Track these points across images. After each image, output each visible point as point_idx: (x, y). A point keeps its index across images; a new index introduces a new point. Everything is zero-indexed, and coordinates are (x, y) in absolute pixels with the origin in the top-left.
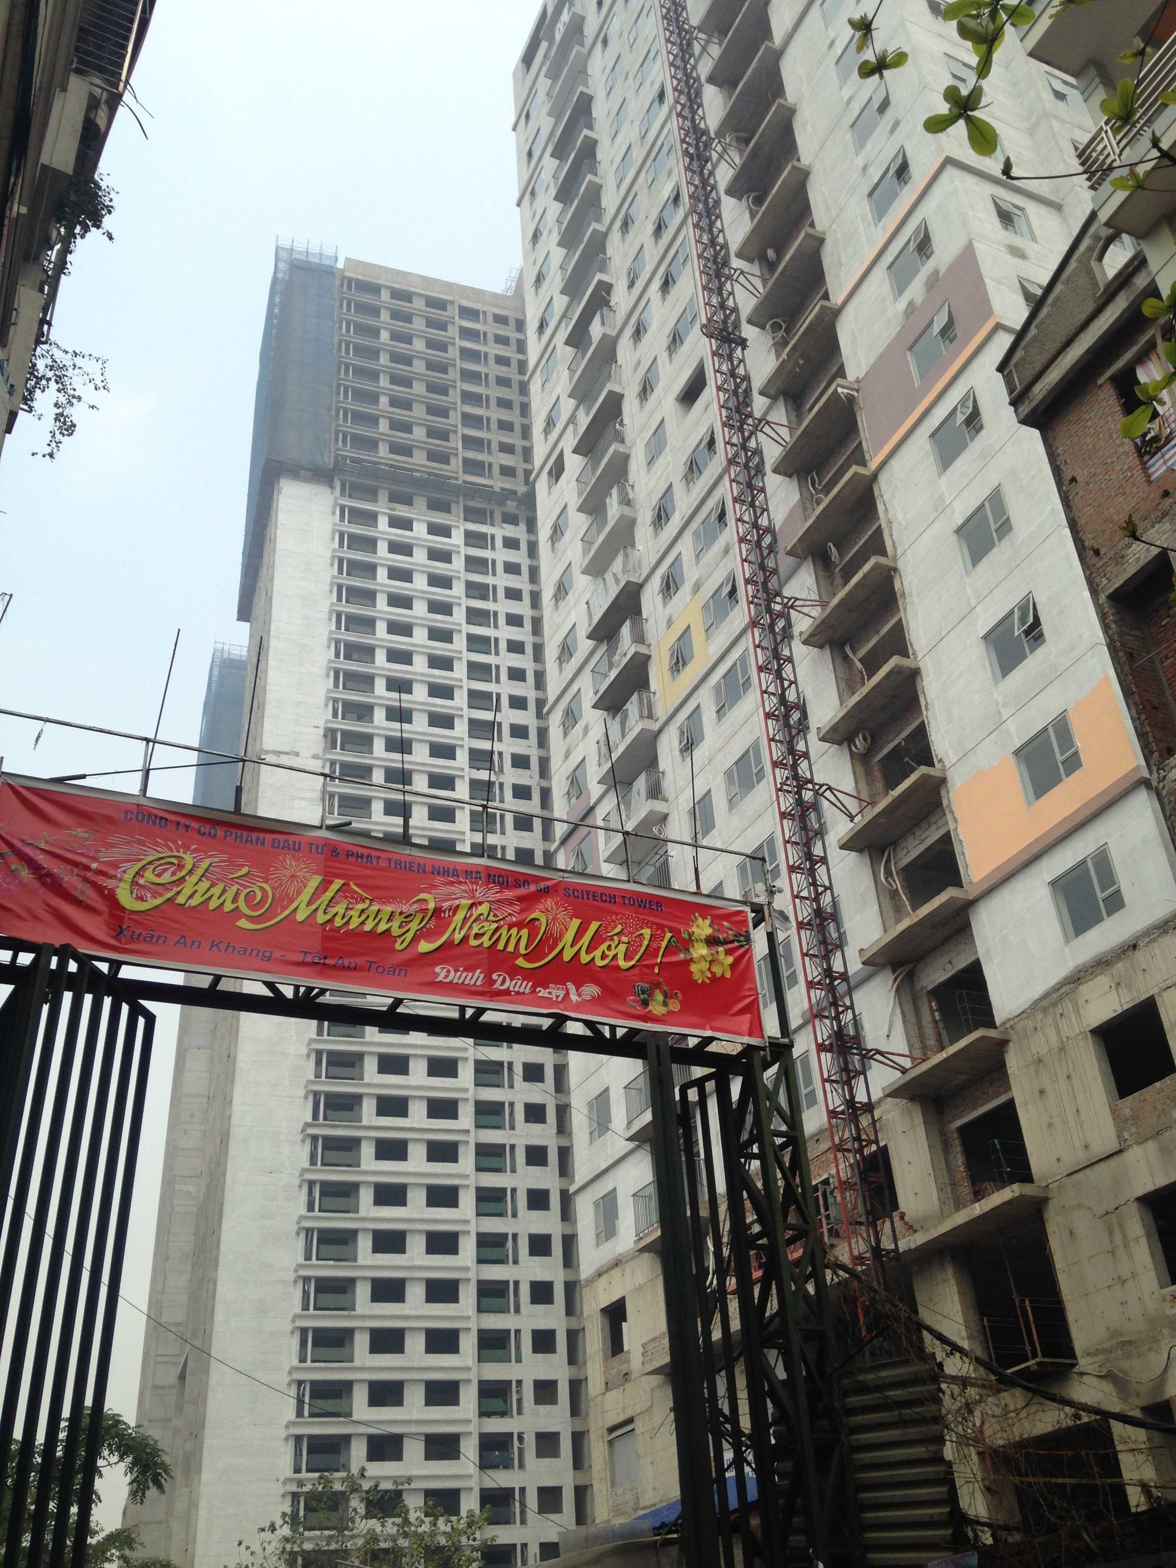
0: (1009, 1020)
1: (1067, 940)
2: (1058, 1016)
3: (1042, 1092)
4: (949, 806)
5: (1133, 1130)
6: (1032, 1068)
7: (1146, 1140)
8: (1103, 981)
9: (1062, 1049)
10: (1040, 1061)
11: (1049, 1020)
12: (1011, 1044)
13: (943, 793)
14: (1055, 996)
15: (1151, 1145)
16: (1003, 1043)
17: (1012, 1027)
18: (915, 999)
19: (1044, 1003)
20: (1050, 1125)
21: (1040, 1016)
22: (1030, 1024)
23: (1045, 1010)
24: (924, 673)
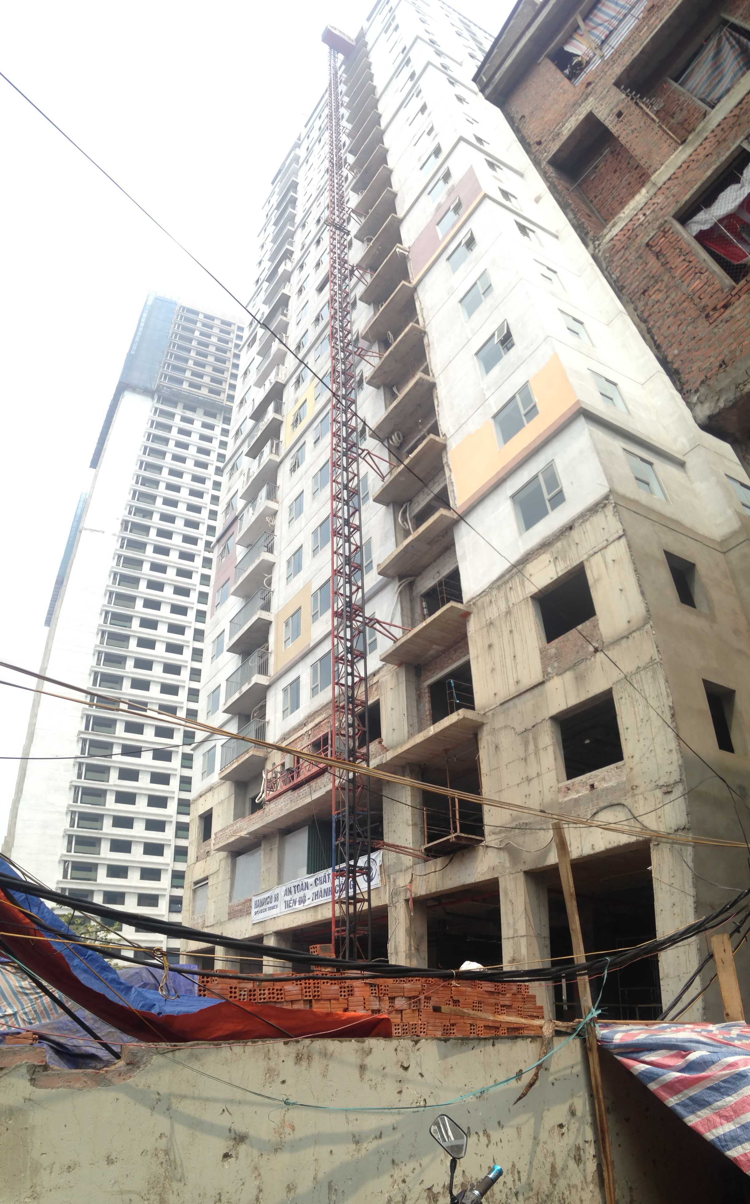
0: (473, 598)
1: (521, 534)
2: (508, 589)
3: (490, 646)
4: (447, 462)
5: (556, 665)
6: (485, 629)
7: (565, 672)
8: (545, 558)
9: (508, 613)
10: (491, 623)
11: (502, 592)
12: (472, 615)
13: (444, 454)
14: (508, 576)
15: (569, 675)
16: (466, 615)
17: (474, 604)
18: (412, 600)
19: (500, 583)
20: (493, 670)
21: (495, 592)
22: (487, 599)
23: (499, 588)
24: (438, 386)
